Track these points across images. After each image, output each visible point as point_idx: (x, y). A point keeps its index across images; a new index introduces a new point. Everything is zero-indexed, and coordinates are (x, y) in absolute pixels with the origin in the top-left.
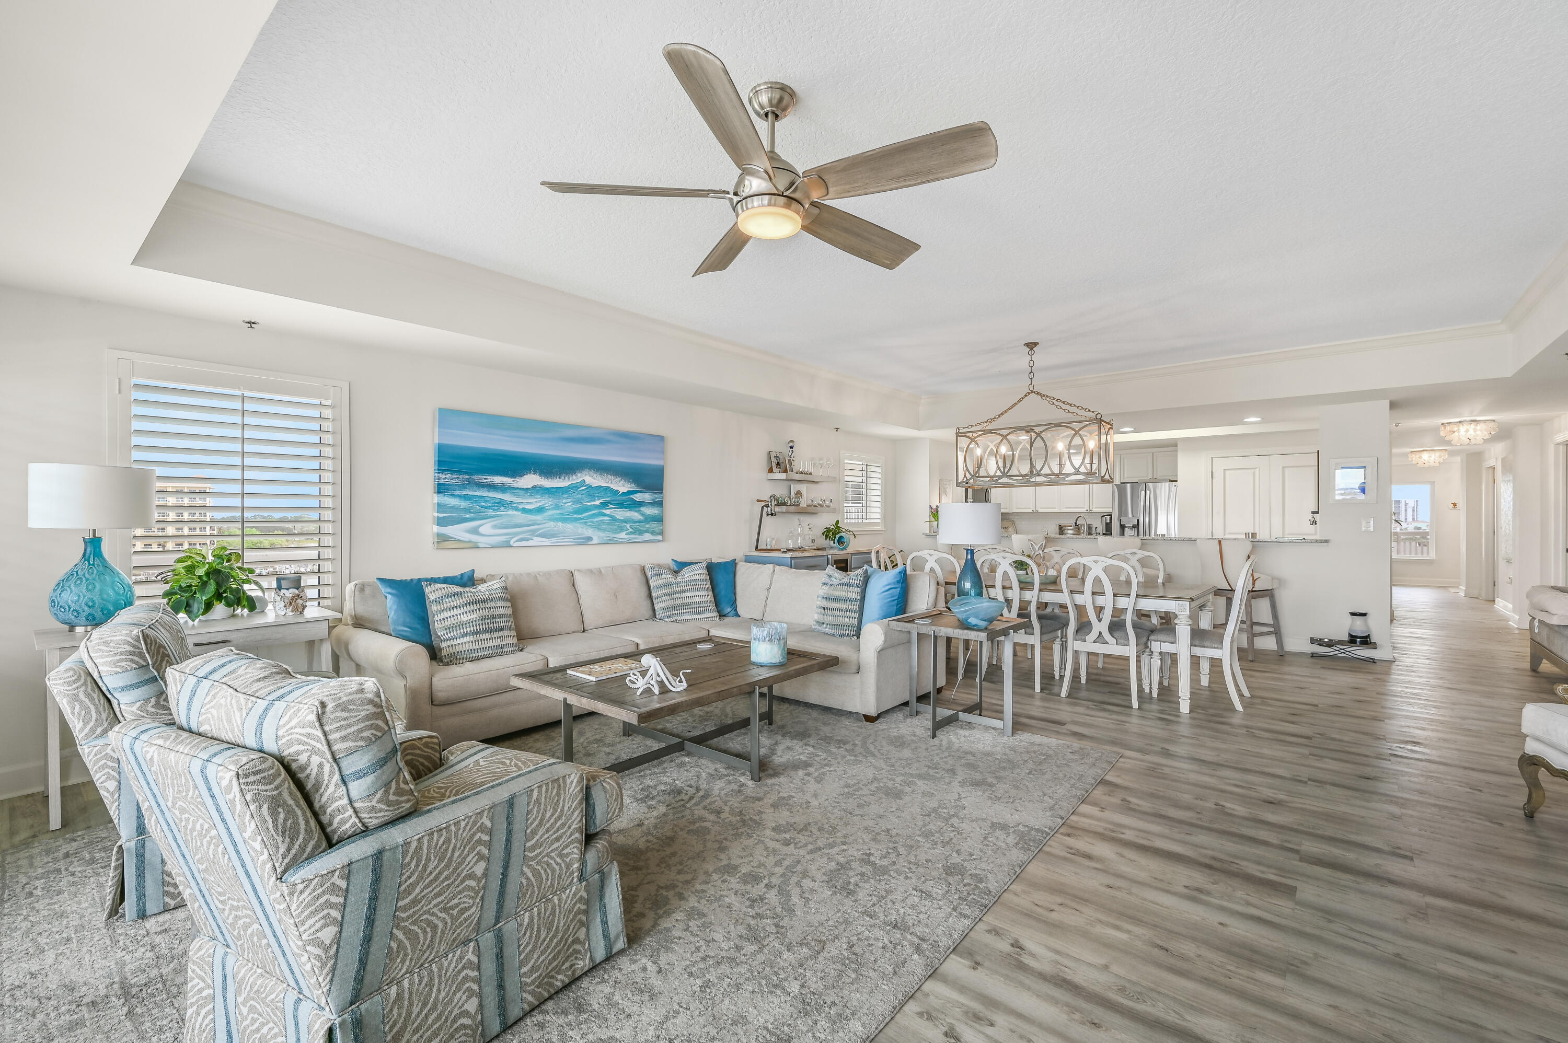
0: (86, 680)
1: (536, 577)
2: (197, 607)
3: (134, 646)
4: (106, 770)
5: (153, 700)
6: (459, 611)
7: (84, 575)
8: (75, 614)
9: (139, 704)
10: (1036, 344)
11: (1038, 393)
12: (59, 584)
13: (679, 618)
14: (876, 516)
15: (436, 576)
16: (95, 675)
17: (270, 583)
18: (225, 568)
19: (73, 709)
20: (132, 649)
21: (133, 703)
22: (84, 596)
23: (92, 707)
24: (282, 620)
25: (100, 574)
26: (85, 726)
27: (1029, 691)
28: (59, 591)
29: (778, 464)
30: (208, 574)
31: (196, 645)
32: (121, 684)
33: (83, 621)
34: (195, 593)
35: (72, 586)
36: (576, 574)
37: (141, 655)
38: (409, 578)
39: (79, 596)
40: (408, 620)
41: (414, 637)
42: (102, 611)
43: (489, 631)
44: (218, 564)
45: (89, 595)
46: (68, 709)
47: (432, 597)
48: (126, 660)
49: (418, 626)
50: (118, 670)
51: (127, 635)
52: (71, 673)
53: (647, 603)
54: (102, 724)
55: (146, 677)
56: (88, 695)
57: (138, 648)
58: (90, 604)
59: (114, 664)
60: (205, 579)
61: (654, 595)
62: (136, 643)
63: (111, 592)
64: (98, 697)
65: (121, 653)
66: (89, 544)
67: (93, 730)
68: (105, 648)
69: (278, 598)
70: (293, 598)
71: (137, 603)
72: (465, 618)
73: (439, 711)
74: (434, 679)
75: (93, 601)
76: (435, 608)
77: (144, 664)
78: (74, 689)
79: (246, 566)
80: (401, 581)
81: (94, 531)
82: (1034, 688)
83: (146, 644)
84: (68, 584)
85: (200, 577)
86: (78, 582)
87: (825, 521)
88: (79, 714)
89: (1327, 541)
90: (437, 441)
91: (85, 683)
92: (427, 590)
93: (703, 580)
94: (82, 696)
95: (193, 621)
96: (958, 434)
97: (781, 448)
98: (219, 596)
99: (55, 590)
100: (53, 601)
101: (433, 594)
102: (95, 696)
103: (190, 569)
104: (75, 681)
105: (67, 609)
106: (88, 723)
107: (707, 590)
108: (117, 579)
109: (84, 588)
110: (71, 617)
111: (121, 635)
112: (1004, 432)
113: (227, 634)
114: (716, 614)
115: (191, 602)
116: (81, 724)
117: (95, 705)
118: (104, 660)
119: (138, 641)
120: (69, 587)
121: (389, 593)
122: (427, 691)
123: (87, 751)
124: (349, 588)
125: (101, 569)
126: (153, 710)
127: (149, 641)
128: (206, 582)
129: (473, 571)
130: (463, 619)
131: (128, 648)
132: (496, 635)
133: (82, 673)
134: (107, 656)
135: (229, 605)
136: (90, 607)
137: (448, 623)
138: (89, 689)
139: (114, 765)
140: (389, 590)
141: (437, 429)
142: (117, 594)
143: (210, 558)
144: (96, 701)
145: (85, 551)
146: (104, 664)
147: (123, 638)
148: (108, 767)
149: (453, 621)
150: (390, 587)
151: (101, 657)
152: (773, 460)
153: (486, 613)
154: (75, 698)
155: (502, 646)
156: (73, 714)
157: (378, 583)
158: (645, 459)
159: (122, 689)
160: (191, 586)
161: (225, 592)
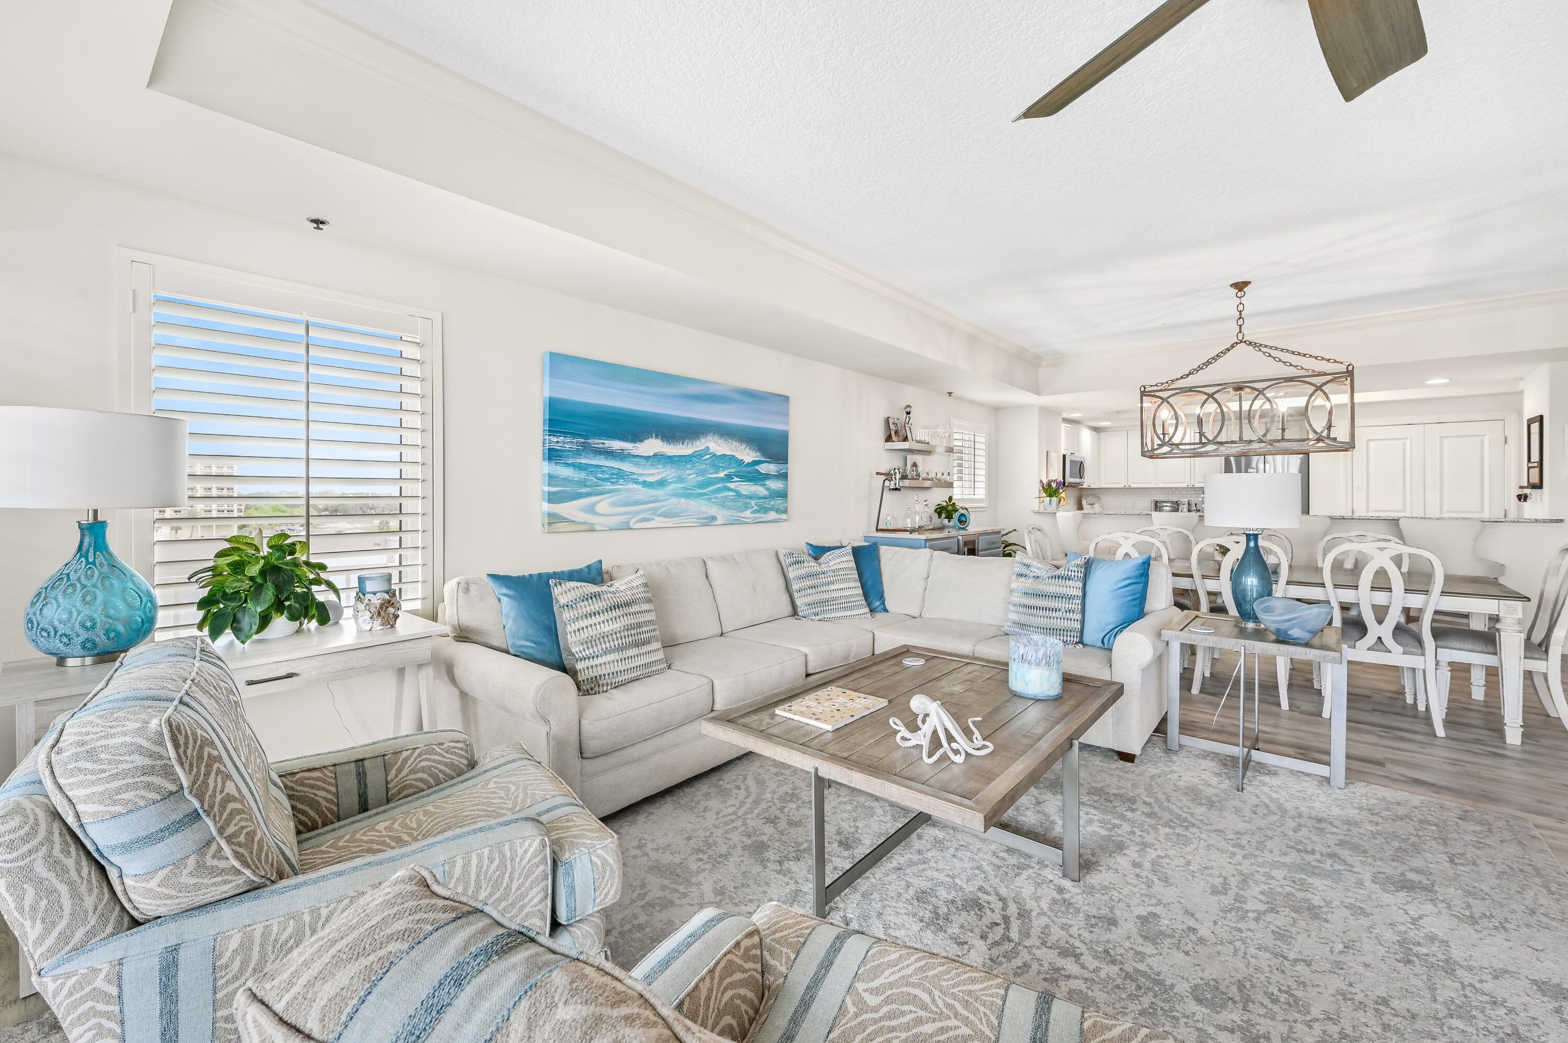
0: (50, 832)
1: (667, 568)
2: (249, 621)
3: (151, 755)
4: (93, 1021)
5: (191, 862)
6: (598, 619)
7: (79, 580)
8: (65, 640)
9: (162, 874)
10: (1246, 284)
11: (1250, 344)
12: (39, 594)
13: (827, 616)
14: (981, 493)
15: (558, 570)
16: (70, 820)
17: (348, 581)
18: (287, 564)
19: (19, 899)
20: (148, 761)
21: (150, 874)
22: (79, 613)
23: (63, 889)
24: (368, 640)
25: (104, 577)
26: (47, 931)
27: (1274, 709)
28: (39, 605)
29: (896, 432)
30: (263, 573)
31: (251, 683)
32: (125, 838)
33: (78, 650)
34: (246, 601)
35: (60, 598)
36: (709, 562)
37: (167, 772)
38: (526, 574)
39: (71, 613)
40: (531, 631)
41: (540, 656)
42: (107, 633)
43: (637, 645)
44: (277, 559)
45: (86, 611)
46: (10, 899)
47: (563, 600)
48: (134, 786)
49: (544, 640)
50: (118, 809)
51: (139, 732)
52: (16, 821)
53: (785, 598)
54: (85, 921)
55: (177, 816)
56: (54, 865)
57: (161, 757)
58: (88, 624)
59: (110, 798)
60: (259, 580)
61: (795, 587)
62: (157, 749)
63: (120, 604)
64: (78, 863)
65: (125, 774)
66: (87, 532)
67: (64, 938)
68: (90, 766)
69: (361, 607)
70: (382, 606)
71: (159, 636)
72: (606, 628)
73: (589, 766)
74: (584, 722)
75: (92, 620)
76: (566, 615)
77: (173, 788)
78: (22, 857)
79: (313, 560)
80: (518, 577)
81: (96, 512)
82: (1279, 705)
83: (176, 746)
84: (53, 595)
85: (252, 579)
86: (70, 590)
87: (938, 497)
88: (34, 909)
89: (1561, 521)
90: (547, 394)
91: (49, 839)
92: (557, 591)
93: (851, 569)
94: (40, 869)
95: (243, 642)
96: (1144, 393)
97: (899, 415)
98: (279, 606)
99: (33, 604)
100: (30, 621)
101: (563, 594)
102: (70, 863)
103: (238, 568)
104: (25, 840)
105: (49, 632)
106: (54, 924)
107: (856, 581)
108: (130, 585)
109: (79, 599)
110: (58, 645)
111: (124, 734)
112: (1210, 390)
113: (293, 664)
114: (867, 610)
115: (240, 615)
116: (39, 927)
117: (72, 885)
118: (88, 791)
119: (162, 744)
120: (56, 599)
121: (505, 595)
122: (574, 739)
123: (51, 986)
124: (450, 587)
125: (106, 569)
126: (192, 881)
127: (181, 740)
128: (262, 585)
129: (600, 562)
130: (604, 630)
131: (141, 761)
132: (644, 649)
133: (41, 815)
134: (93, 783)
135: (293, 618)
136: (87, 629)
137: (584, 635)
138: (56, 852)
139: (110, 1008)
140: (505, 591)
141: (547, 379)
142: (130, 606)
143: (265, 550)
144: (73, 874)
145: (82, 542)
146: (88, 799)
147: (128, 739)
148: (96, 1013)
149: (592, 632)
150: (506, 586)
151: (80, 785)
152: (892, 427)
153: (631, 620)
154: (26, 874)
155: (650, 664)
156: (21, 909)
157: (489, 582)
158: (768, 423)
159: (126, 848)
160: (238, 592)
161: (288, 599)
